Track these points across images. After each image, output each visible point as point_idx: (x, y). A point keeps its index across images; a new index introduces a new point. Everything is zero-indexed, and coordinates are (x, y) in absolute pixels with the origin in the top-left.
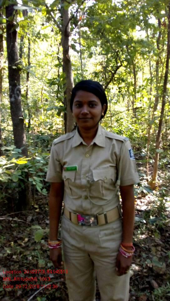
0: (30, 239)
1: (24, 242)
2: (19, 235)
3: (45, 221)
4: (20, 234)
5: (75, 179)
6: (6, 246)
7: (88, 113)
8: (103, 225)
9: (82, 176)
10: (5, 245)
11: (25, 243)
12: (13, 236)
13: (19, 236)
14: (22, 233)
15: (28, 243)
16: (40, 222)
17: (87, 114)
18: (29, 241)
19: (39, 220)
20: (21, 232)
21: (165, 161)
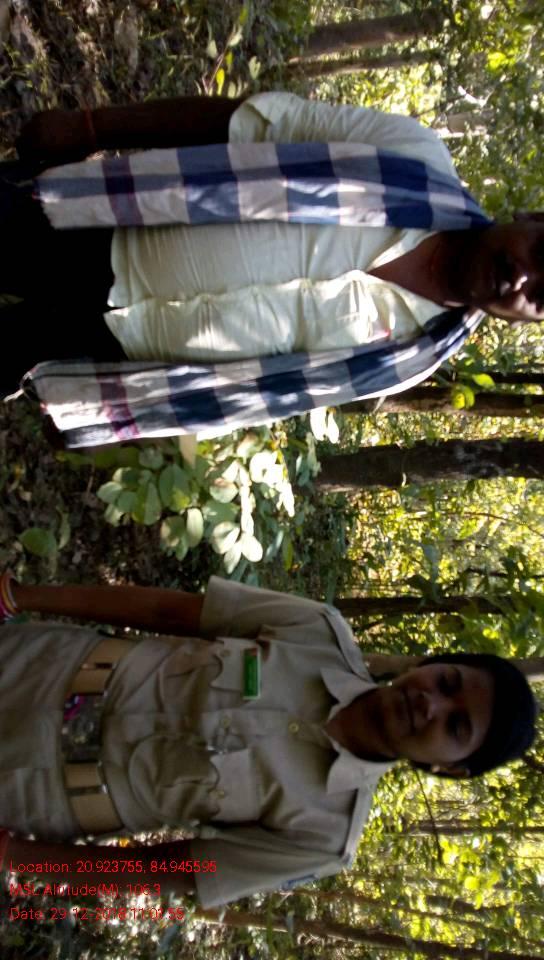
0: (29, 505)
1: (21, 488)
2: (44, 470)
3: (79, 548)
4: (46, 473)
5: (219, 690)
6: (10, 435)
7: (430, 716)
8: (64, 778)
9: (229, 713)
10: (14, 434)
11: (16, 493)
12: (41, 452)
13: (39, 471)
14: (47, 481)
15: (14, 501)
16: (78, 534)
17: (425, 713)
18: (23, 503)
19: (85, 529)
20: (50, 479)
21: (258, 946)
